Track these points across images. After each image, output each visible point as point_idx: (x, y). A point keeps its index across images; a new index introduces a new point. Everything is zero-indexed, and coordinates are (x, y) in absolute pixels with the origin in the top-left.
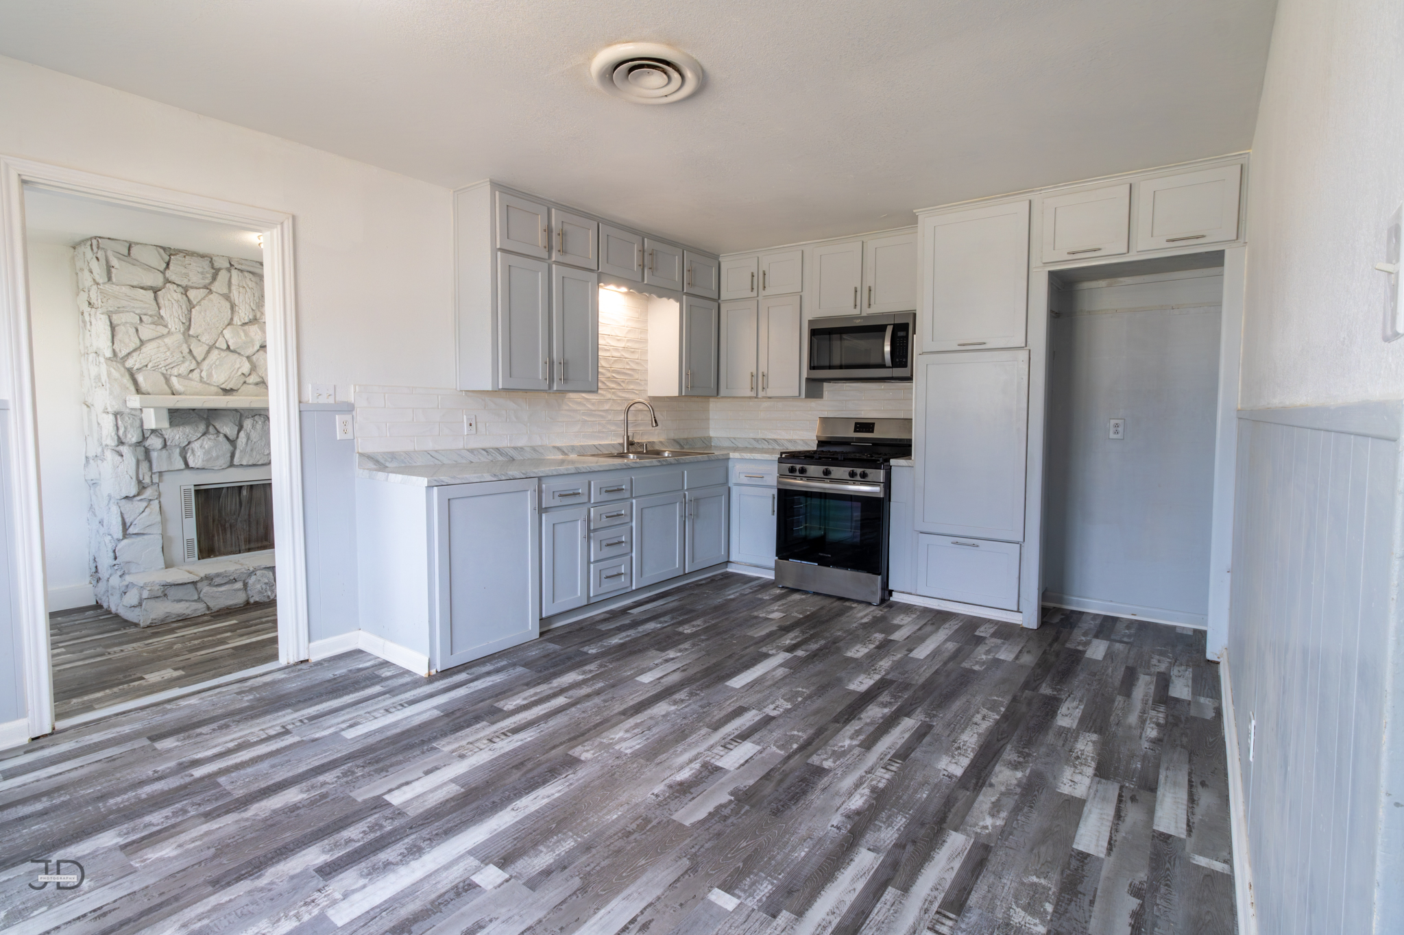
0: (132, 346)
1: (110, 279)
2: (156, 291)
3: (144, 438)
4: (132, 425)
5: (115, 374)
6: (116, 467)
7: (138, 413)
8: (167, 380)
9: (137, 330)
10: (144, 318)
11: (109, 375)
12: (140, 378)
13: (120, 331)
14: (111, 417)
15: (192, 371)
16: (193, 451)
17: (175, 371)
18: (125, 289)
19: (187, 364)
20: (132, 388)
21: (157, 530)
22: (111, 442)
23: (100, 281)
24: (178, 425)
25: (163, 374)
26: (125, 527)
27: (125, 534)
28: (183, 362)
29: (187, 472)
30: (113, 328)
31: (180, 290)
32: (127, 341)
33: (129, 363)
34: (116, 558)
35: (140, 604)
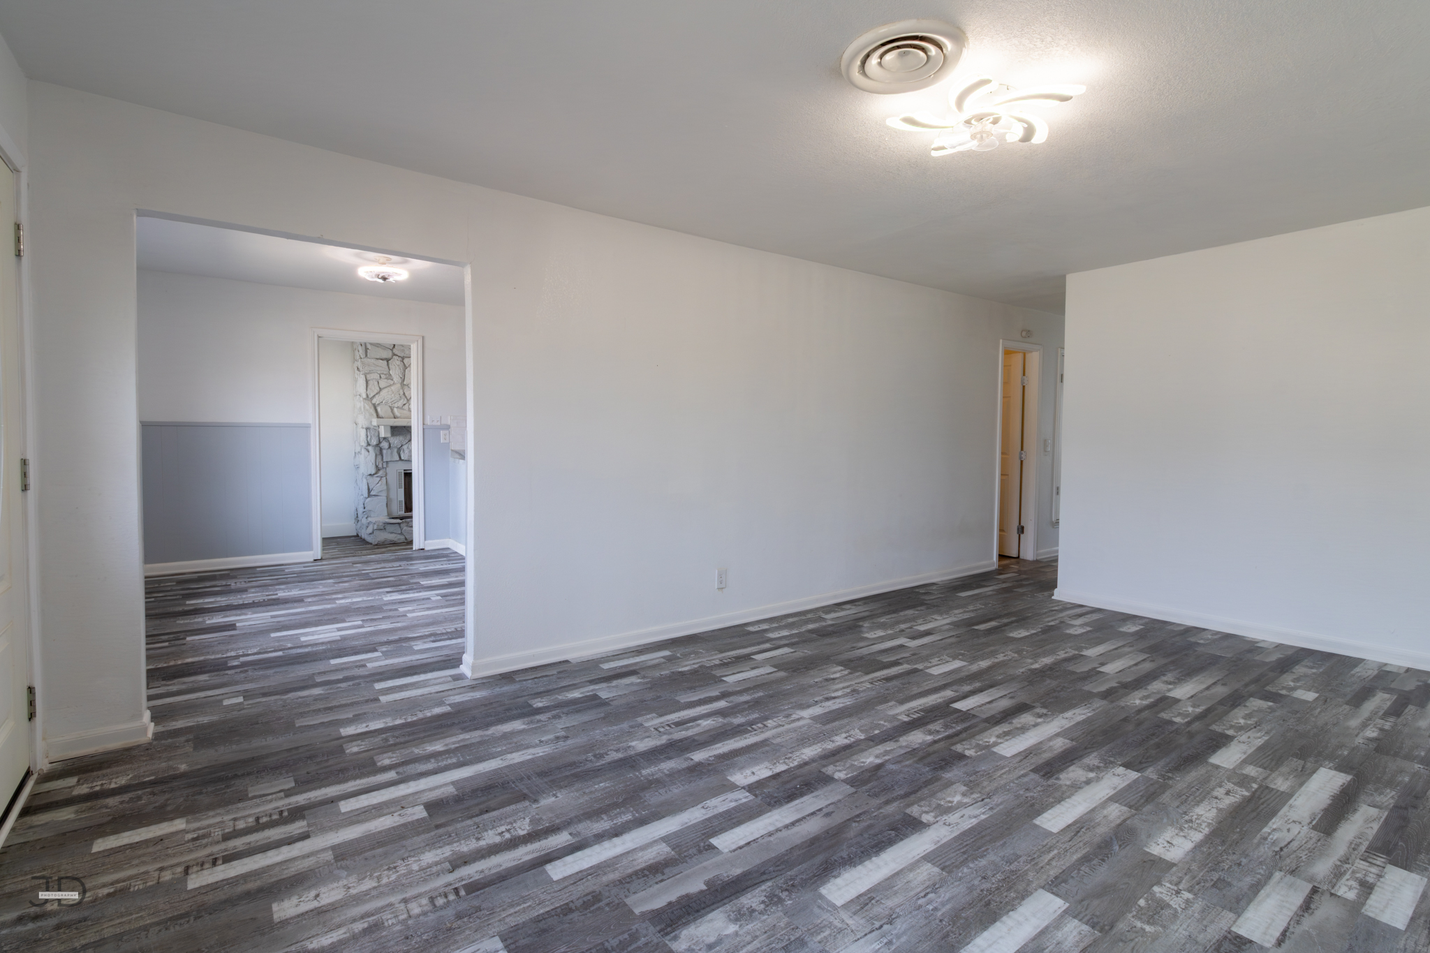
0: (376, 392)
1: (366, 356)
2: (388, 360)
3: (380, 442)
4: (374, 435)
5: (367, 407)
6: (366, 458)
7: (377, 428)
8: (392, 410)
9: (378, 383)
10: (382, 376)
11: (364, 407)
12: (379, 409)
13: (371, 383)
14: (365, 430)
15: (404, 405)
16: (403, 450)
17: (396, 405)
18: (373, 361)
19: (402, 400)
20: (375, 415)
21: (384, 494)
22: (364, 444)
23: (362, 357)
24: (396, 435)
25: (390, 407)
26: (369, 491)
27: (369, 495)
28: (400, 400)
29: (400, 462)
30: (367, 382)
31: (400, 359)
32: (374, 389)
33: (374, 401)
34: (364, 508)
35: (373, 533)
